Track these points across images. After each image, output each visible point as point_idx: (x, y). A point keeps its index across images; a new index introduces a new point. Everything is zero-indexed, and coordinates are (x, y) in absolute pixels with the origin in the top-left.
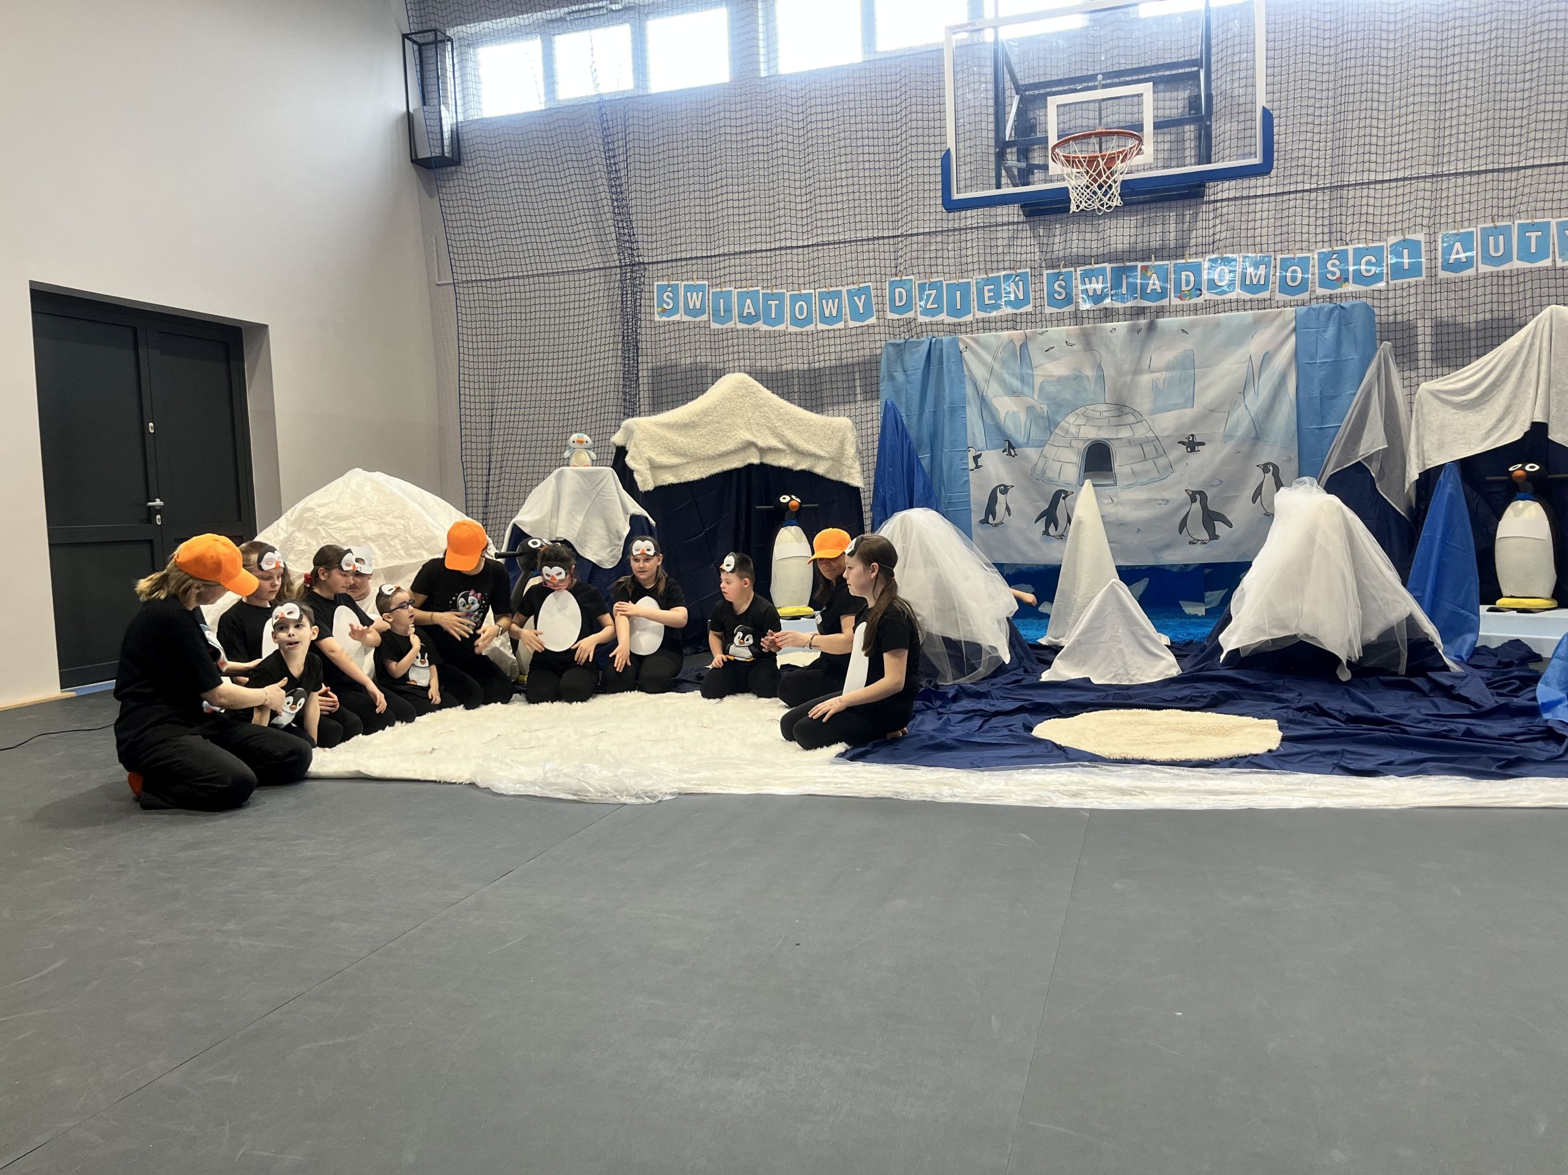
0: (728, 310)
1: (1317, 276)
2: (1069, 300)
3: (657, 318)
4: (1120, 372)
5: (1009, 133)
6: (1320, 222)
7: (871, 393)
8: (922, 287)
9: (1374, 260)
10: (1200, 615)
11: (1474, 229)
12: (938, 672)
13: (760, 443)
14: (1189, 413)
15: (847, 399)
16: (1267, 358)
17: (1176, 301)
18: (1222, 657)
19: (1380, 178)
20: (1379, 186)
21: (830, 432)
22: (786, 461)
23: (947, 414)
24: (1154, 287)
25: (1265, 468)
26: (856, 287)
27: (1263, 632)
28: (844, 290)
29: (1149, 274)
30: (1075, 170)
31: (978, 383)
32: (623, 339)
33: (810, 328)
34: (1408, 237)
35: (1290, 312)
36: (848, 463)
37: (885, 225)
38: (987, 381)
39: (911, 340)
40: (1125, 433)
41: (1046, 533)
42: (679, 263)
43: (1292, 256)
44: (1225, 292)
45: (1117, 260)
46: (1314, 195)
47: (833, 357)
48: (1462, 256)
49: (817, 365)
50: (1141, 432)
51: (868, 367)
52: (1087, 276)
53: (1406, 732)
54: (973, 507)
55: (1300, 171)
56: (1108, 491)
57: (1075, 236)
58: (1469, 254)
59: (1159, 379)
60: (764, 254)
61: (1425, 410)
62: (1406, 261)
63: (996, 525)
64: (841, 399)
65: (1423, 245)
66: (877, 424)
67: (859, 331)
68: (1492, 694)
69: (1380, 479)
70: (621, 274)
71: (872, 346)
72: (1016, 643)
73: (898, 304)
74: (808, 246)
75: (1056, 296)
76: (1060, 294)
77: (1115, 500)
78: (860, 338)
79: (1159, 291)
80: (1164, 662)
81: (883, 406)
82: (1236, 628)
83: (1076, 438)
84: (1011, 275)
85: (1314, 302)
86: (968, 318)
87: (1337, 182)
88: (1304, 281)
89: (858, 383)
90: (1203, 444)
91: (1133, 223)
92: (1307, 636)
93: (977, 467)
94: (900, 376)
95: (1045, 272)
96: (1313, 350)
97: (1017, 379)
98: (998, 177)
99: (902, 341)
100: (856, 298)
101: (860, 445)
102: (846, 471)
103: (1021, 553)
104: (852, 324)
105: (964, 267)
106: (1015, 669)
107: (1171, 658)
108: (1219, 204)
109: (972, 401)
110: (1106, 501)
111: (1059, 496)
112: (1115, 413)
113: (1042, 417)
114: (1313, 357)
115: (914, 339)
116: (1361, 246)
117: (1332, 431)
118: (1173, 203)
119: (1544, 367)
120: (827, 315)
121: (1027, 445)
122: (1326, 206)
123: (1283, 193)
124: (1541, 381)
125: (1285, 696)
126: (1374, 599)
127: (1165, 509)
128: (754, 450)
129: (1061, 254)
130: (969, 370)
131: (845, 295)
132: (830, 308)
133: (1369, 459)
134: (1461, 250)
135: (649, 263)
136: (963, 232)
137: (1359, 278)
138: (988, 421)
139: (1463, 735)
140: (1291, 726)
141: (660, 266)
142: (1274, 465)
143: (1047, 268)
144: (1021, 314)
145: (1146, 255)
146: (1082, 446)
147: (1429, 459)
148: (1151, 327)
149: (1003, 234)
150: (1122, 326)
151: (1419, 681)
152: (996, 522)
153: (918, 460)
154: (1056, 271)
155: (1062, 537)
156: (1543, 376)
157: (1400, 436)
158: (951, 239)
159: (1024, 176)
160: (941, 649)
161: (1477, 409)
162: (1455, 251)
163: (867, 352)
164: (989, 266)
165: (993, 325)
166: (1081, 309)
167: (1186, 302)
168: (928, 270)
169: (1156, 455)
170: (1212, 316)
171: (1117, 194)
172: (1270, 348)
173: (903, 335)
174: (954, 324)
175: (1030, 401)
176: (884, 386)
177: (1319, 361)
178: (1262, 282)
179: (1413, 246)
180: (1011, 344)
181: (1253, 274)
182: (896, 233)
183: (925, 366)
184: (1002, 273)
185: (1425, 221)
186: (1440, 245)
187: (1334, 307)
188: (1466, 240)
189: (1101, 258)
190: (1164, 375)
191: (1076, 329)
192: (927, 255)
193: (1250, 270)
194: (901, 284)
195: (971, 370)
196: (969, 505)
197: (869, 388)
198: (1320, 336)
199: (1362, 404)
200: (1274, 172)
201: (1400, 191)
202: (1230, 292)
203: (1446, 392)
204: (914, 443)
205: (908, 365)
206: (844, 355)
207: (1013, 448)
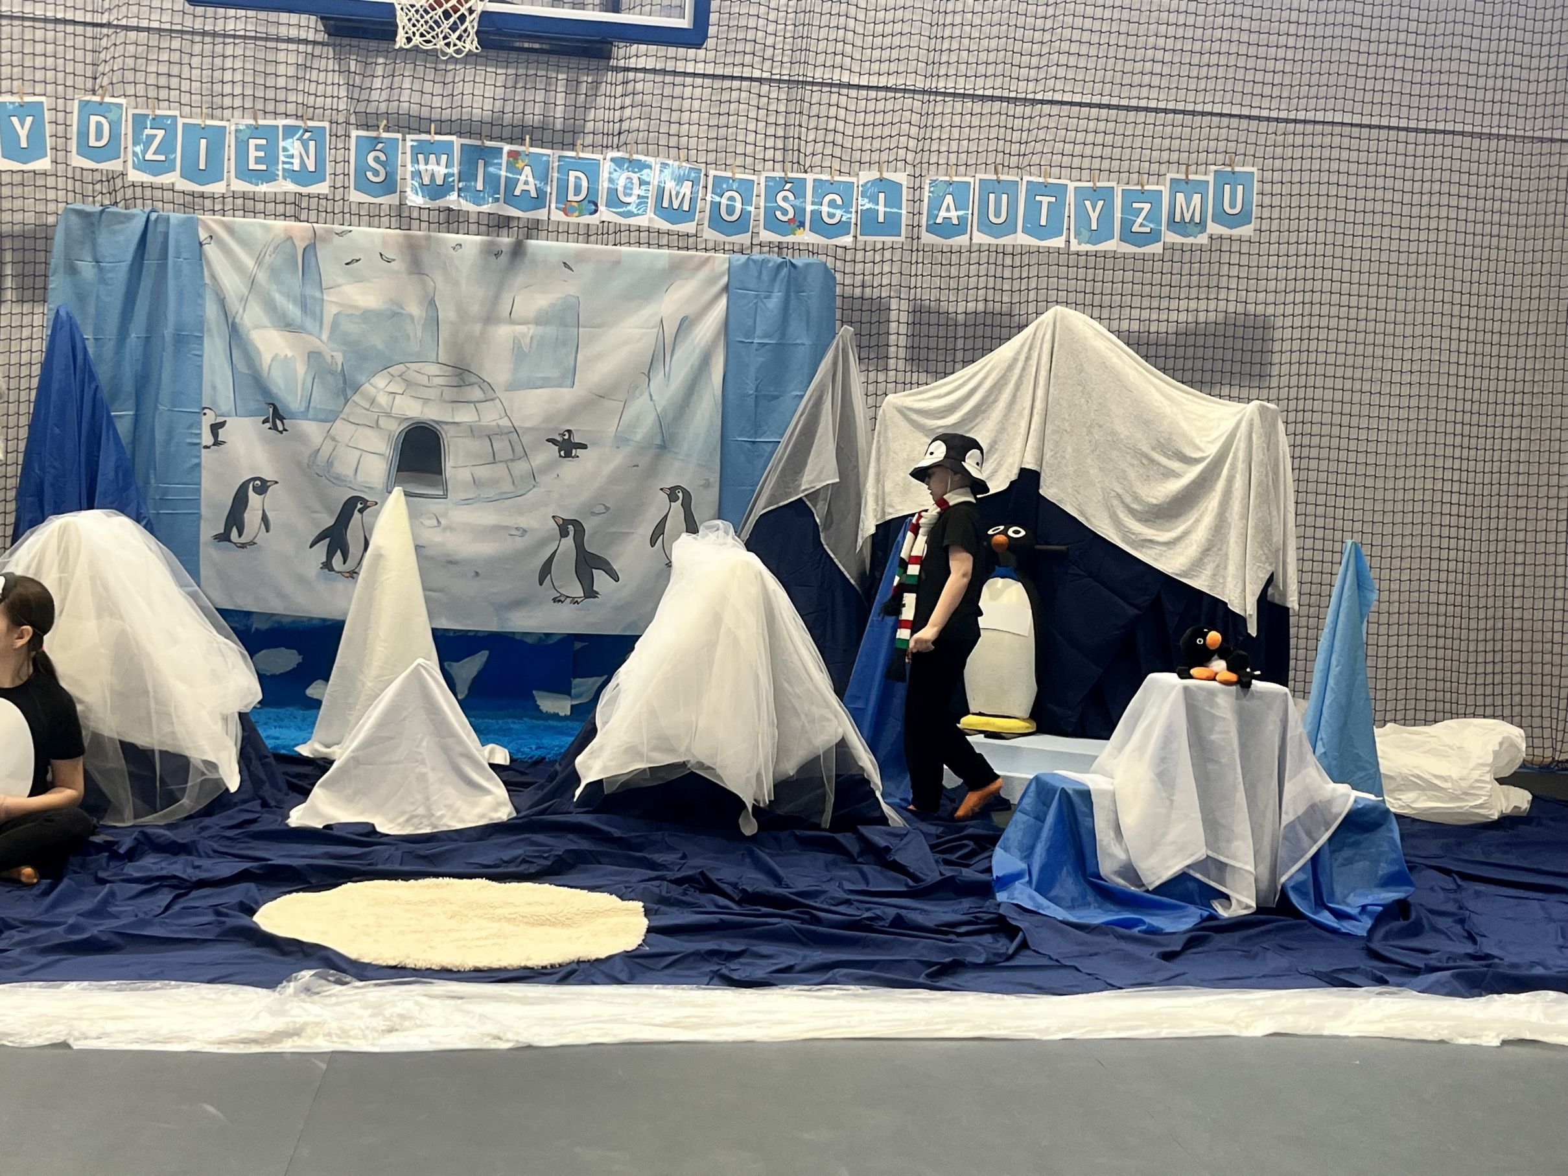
1: (762, 210)
2: (389, 185)
4: (463, 316)
6: (771, 131)
7: (33, 291)
8: (139, 122)
9: (839, 202)
10: (562, 714)
11: (971, 180)
12: (109, 802)
14: (567, 396)
16: (685, 325)
17: (558, 216)
18: (578, 792)
19: (855, 80)
20: (853, 93)
23: (169, 348)
24: (526, 187)
25: (672, 493)
26: (16, 99)
27: (639, 755)
29: (520, 165)
31: (228, 299)
34: (886, 175)
37: (80, 1)
38: (244, 301)
39: (113, 209)
40: (466, 416)
41: (327, 565)
43: (729, 174)
44: (630, 214)
45: (471, 134)
46: (765, 88)
48: (954, 214)
50: (491, 416)
51: (29, 243)
52: (422, 151)
53: (817, 921)
54: (204, 511)
55: (749, 47)
56: (435, 506)
57: (407, 83)
58: (961, 213)
59: (524, 335)
61: (890, 435)
62: (881, 209)
63: (243, 546)
65: (904, 190)
66: (40, 345)
67: (17, 178)
68: (937, 861)
69: (826, 529)
71: (40, 207)
72: (253, 756)
73: (93, 143)
75: (369, 174)
76: (376, 173)
77: (443, 521)
78: (18, 191)
79: (534, 194)
80: (488, 799)
81: (52, 315)
82: (602, 747)
83: (388, 415)
84: (298, 127)
85: (756, 249)
86: (218, 188)
87: (797, 75)
88: (744, 215)
89: (8, 270)
90: (584, 447)
91: (501, 80)
92: (701, 765)
93: (217, 443)
94: (86, 268)
95: (354, 133)
96: (750, 322)
97: (295, 301)
99: (98, 208)
100: (15, 120)
103: (282, 596)
104: (4, 165)
105: (217, 100)
106: (245, 801)
107: (501, 792)
108: (631, 75)
109: (214, 330)
110: (428, 522)
111: (353, 506)
112: (453, 381)
113: (332, 373)
114: (750, 333)
115: (120, 209)
116: (824, 177)
117: (769, 448)
118: (564, 61)
119: (1040, 393)
121: (305, 415)
122: (782, 108)
123: (724, 77)
124: (1035, 411)
125: (660, 858)
126: (797, 713)
127: (520, 543)
129: (383, 107)
130: (213, 277)
133: (814, 495)
134: (952, 206)
136: (219, 40)
137: (819, 225)
138: (242, 367)
139: (890, 927)
140: (663, 908)
142: (685, 492)
143: (358, 127)
144: (309, 196)
145: (518, 133)
146: (396, 428)
147: (891, 506)
148: (518, 250)
149: (289, 56)
150: (472, 242)
151: (846, 839)
152: (243, 540)
153: (110, 421)
154: (373, 134)
155: (353, 574)
156: (1039, 405)
157: (857, 467)
158: (197, 48)
160: (118, 762)
162: (944, 206)
163: (30, 218)
164: (259, 105)
165: (260, 206)
166: (409, 204)
167: (573, 219)
168: (152, 93)
169: (511, 457)
170: (610, 247)
171: (472, 32)
172: (691, 310)
173: (99, 198)
174: (193, 194)
175: (315, 343)
176: (57, 283)
177: (756, 341)
178: (686, 207)
179: (892, 190)
180: (289, 243)
181: (674, 193)
182: (98, 19)
183: (134, 258)
184: (281, 122)
185: (910, 157)
186: (926, 194)
187: (781, 264)
188: (960, 193)
189: (446, 126)
190: (532, 330)
191: (399, 235)
192: (152, 68)
193: (670, 185)
194: (102, 109)
195: (217, 277)
196: (199, 508)
197: (28, 282)
198: (760, 304)
199: (810, 414)
200: (710, 43)
201: (880, 106)
202: (638, 215)
203: (919, 412)
204: (105, 389)
205: (102, 251)
207: (282, 419)
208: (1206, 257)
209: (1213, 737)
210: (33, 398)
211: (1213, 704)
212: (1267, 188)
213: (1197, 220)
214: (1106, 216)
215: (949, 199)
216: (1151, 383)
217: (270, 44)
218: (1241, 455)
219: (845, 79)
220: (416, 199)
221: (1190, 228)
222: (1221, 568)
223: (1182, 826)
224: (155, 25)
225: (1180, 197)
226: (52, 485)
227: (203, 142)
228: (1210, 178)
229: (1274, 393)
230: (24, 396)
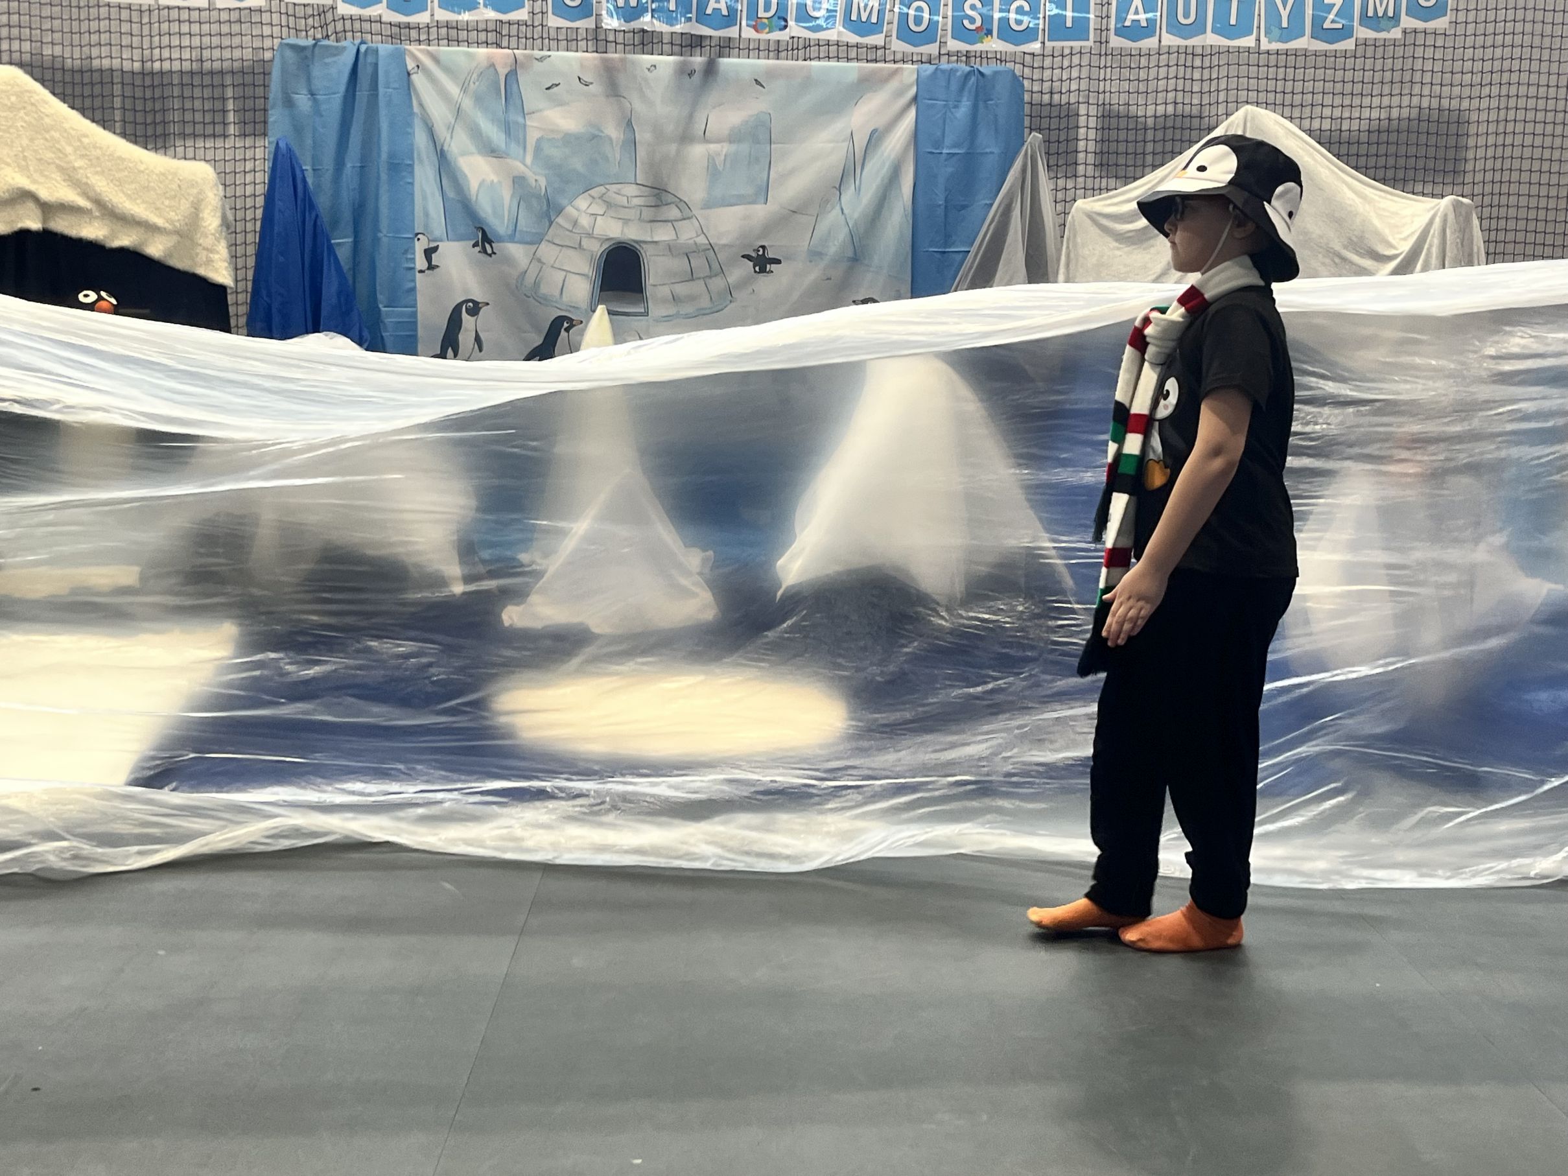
1: (950, 19)
2: (586, 9)
4: (659, 135)
7: (254, 125)
9: (1027, 8)
13: (44, 194)
14: (760, 212)
15: (209, 130)
16: (875, 139)
17: (748, 33)
18: (778, 596)
21: (174, 186)
22: (92, 231)
23: (383, 173)
24: (717, 6)
31: (436, 127)
35: (909, 71)
36: (207, 242)
38: (451, 129)
39: (325, 42)
40: (663, 234)
44: (818, 29)
47: (186, 55)
48: (1142, 17)
49: (157, 65)
50: (688, 234)
51: (248, 79)
54: (420, 332)
56: (637, 324)
58: (1150, 15)
59: (718, 153)
61: (1079, 240)
62: (1069, 14)
64: (199, 129)
66: (262, 178)
67: (234, 14)
71: (257, 43)
78: (236, 28)
79: (725, 12)
80: (693, 598)
81: (273, 149)
82: (800, 551)
83: (590, 236)
85: (944, 59)
86: (423, 18)
88: (932, 25)
89: (230, 105)
90: (778, 262)
92: (896, 568)
93: (431, 267)
94: (302, 101)
96: (939, 134)
97: (499, 128)
99: (311, 42)
101: (230, 212)
102: (203, 255)
107: (706, 594)
109: (424, 155)
111: (560, 325)
112: (651, 201)
113: (538, 197)
114: (938, 144)
115: (331, 42)
117: (959, 257)
121: (512, 238)
128: (31, 205)
130: (421, 105)
134: (1141, 9)
137: (1007, 33)
138: (451, 194)
144: (509, 23)
146: (598, 249)
148: (710, 70)
150: (666, 62)
153: (331, 248)
157: (1046, 274)
161: (1145, 245)
162: (1133, 9)
163: (248, 54)
165: (463, 34)
166: (605, 26)
167: (764, 36)
169: (707, 272)
170: (800, 63)
172: (880, 122)
173: (311, 33)
174: (399, 25)
175: (519, 167)
176: (276, 115)
177: (945, 151)
178: (874, 20)
180: (492, 69)
181: (862, 5)
183: (347, 90)
187: (969, 73)
190: (724, 148)
191: (595, 59)
195: (425, 105)
196: (416, 330)
197: (249, 116)
198: (949, 114)
199: (999, 222)
202: (827, 29)
203: (1108, 216)
204: (325, 218)
205: (318, 84)
206: (206, 54)
207: (490, 242)
208: (1399, 51)
210: (258, 229)
213: (1390, 14)
214: (1297, 13)
215: (1138, 3)
216: (1344, 182)
218: (1434, 250)
220: (611, 23)
221: (1383, 23)
226: (280, 311)
229: (1468, 189)
230: (250, 227)
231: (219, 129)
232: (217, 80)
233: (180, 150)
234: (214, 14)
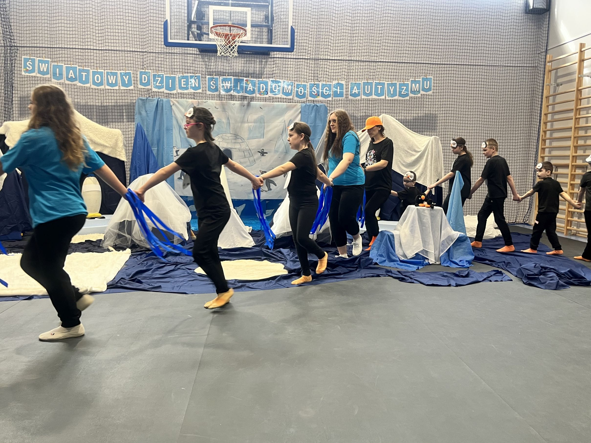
0: (61, 74)
1: (309, 92)
2: (216, 89)
3: (23, 73)
4: (236, 121)
5: (193, 16)
7: (131, 119)
8: (154, 76)
9: (328, 89)
11: (361, 82)
14: (262, 141)
15: (119, 120)
16: (290, 122)
17: (258, 95)
19: (331, 58)
20: (331, 61)
21: (111, 136)
23: (165, 131)
24: (250, 89)
26: (124, 71)
28: (119, 72)
29: (248, 83)
30: (220, 38)
31: (178, 120)
32: (5, 81)
33: (102, 87)
34: (339, 82)
35: (299, 105)
36: (120, 150)
37: (138, 46)
39: (149, 98)
40: (238, 146)
42: (36, 49)
43: (300, 83)
44: (276, 94)
45: (236, 76)
46: (309, 61)
47: (113, 101)
48: (357, 91)
49: (105, 104)
50: (244, 146)
51: (129, 108)
52: (224, 80)
55: (304, 51)
57: (220, 64)
58: (359, 91)
59: (251, 126)
60: (80, 50)
62: (339, 90)
64: (116, 120)
65: (344, 86)
66: (133, 133)
67: (126, 91)
70: (5, 50)
71: (132, 98)
73: (143, 82)
74: (101, 50)
75: (211, 87)
76: (213, 87)
78: (126, 94)
79: (252, 90)
80: (248, 241)
81: (136, 125)
82: (275, 227)
84: (193, 76)
85: (307, 102)
86: (175, 92)
87: (317, 57)
88: (304, 93)
89: (124, 114)
90: (267, 153)
91: (243, 62)
93: (177, 155)
94: (143, 113)
95: (207, 77)
96: (307, 120)
98: (188, 35)
99: (145, 98)
100: (124, 77)
101: (125, 142)
102: (118, 153)
104: (122, 88)
105: (173, 70)
107: (251, 238)
108: (275, 59)
109: (175, 127)
112: (234, 138)
115: (151, 98)
116: (324, 83)
118: (258, 56)
120: (110, 82)
122: (313, 66)
123: (298, 59)
129: (214, 70)
130: (175, 114)
131: (119, 75)
132: (112, 80)
134: (356, 89)
135: (19, 47)
136: (173, 54)
137: (323, 95)
138: (182, 137)
141: (25, 49)
143: (208, 75)
144: (197, 93)
145: (247, 75)
148: (249, 105)
149: (190, 58)
150: (237, 103)
153: (151, 150)
154: (212, 77)
158: (168, 57)
159: (199, 37)
162: (354, 89)
163: (129, 101)
164: (184, 71)
165: (185, 96)
166: (221, 94)
167: (262, 96)
168: (157, 69)
169: (249, 156)
170: (271, 103)
171: (236, 51)
172: (292, 118)
173: (145, 96)
174: (168, 94)
176: (137, 117)
178: (290, 92)
179: (341, 86)
181: (287, 89)
182: (143, 51)
183: (155, 110)
184: (189, 75)
185: (345, 77)
186: (350, 86)
187: (314, 105)
188: (358, 85)
189: (230, 74)
190: (253, 124)
191: (219, 102)
192: (157, 62)
193: (286, 86)
194: (145, 73)
197: (130, 117)
198: (309, 115)
200: (295, 50)
201: (338, 64)
202: (278, 94)
204: (150, 143)
205: (147, 109)
206: (118, 101)
208: (420, 100)
209: (424, 220)
211: (425, 213)
212: (435, 81)
213: (418, 90)
214: (395, 90)
215: (355, 87)
216: (408, 132)
217: (186, 55)
218: (430, 150)
219: (329, 58)
220: (223, 93)
221: (416, 93)
222: (425, 179)
223: (417, 242)
224: (157, 51)
225: (413, 85)
226: (138, 167)
227: (170, 80)
228: (421, 80)
229: (438, 134)
230: (130, 145)
231: (122, 120)
232: (121, 108)
233: (111, 126)
234: (120, 91)
